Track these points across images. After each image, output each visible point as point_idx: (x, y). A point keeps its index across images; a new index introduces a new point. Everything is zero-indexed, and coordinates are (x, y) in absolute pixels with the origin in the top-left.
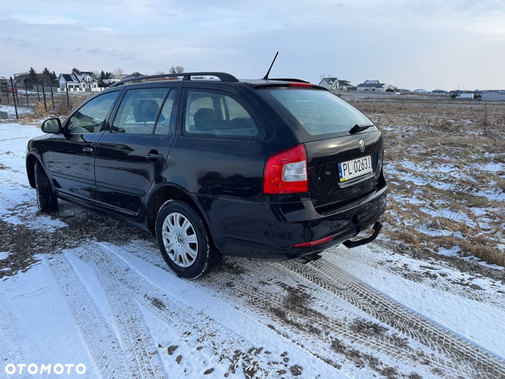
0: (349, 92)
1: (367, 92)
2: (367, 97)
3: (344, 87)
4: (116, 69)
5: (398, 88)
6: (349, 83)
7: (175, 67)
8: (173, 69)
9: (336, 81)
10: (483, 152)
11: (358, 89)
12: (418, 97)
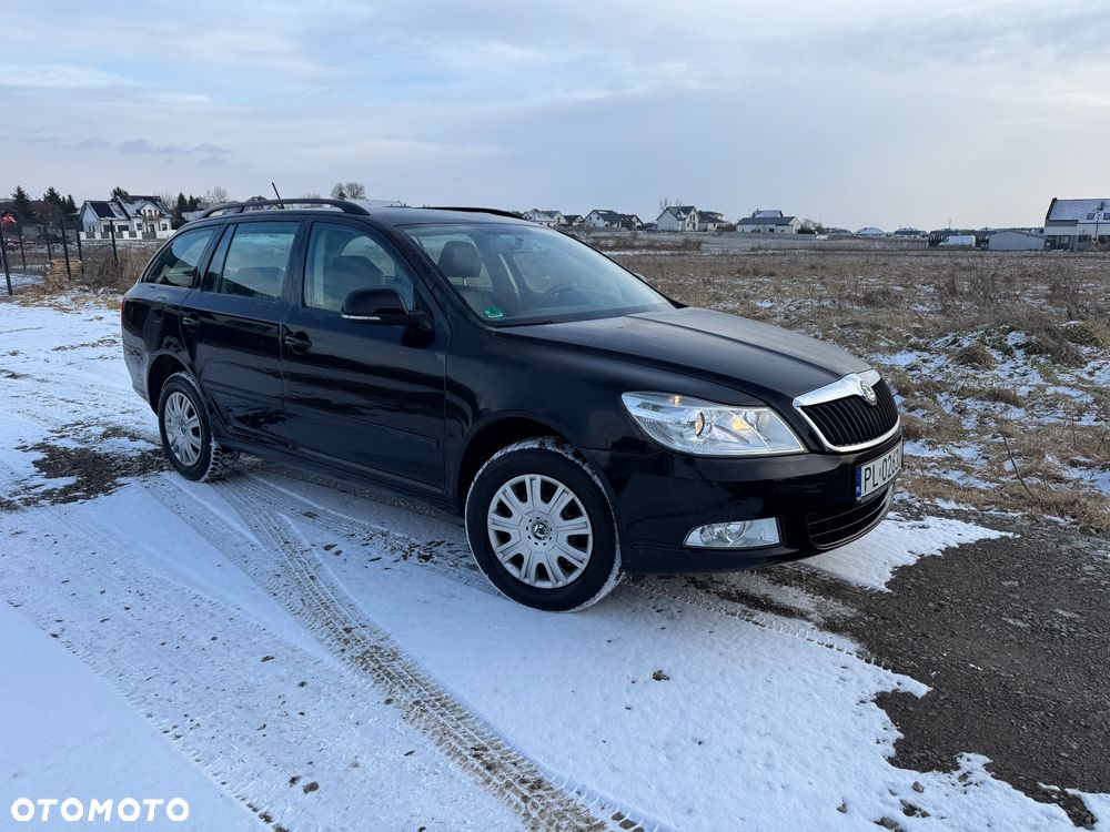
0: (719, 235)
1: (758, 234)
2: (756, 246)
3: (710, 226)
4: (212, 191)
5: (825, 226)
6: (719, 218)
7: (344, 185)
8: (340, 188)
9: (692, 213)
10: (907, 337)
11: (739, 228)
12: (861, 243)
